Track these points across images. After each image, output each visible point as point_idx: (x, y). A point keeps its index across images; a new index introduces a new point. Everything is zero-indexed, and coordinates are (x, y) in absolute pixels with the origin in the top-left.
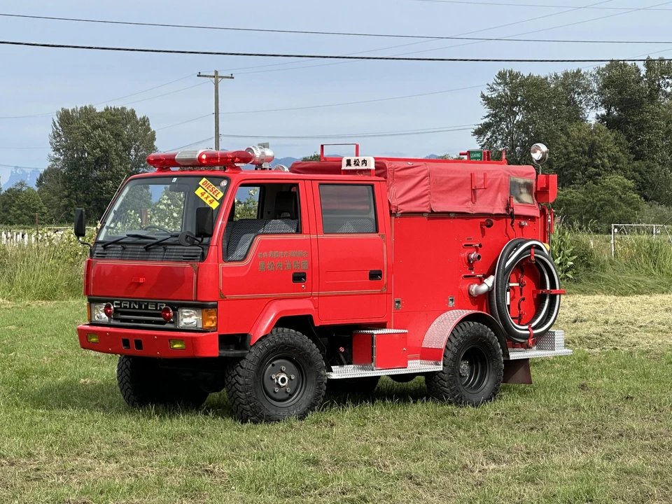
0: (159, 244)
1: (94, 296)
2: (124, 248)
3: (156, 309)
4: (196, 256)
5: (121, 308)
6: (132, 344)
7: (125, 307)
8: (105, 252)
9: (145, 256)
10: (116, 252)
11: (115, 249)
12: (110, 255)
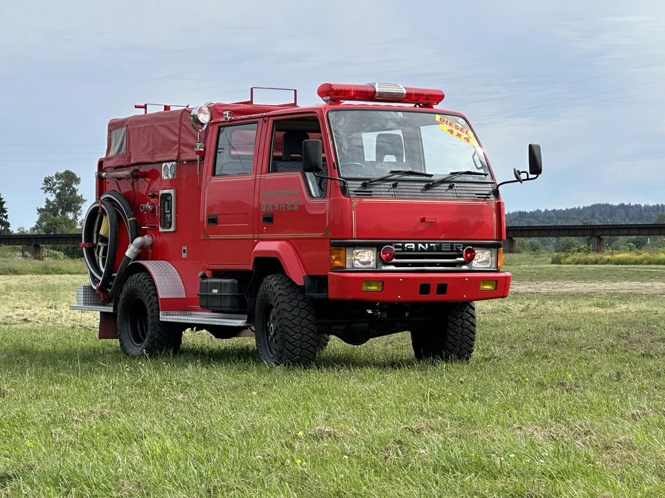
0: (443, 182)
1: (357, 239)
2: (395, 186)
3: (452, 251)
4: (489, 194)
5: (403, 251)
6: (434, 289)
7: (411, 250)
8: (368, 190)
9: (429, 194)
10: (385, 190)
11: (381, 186)
12: (377, 193)
